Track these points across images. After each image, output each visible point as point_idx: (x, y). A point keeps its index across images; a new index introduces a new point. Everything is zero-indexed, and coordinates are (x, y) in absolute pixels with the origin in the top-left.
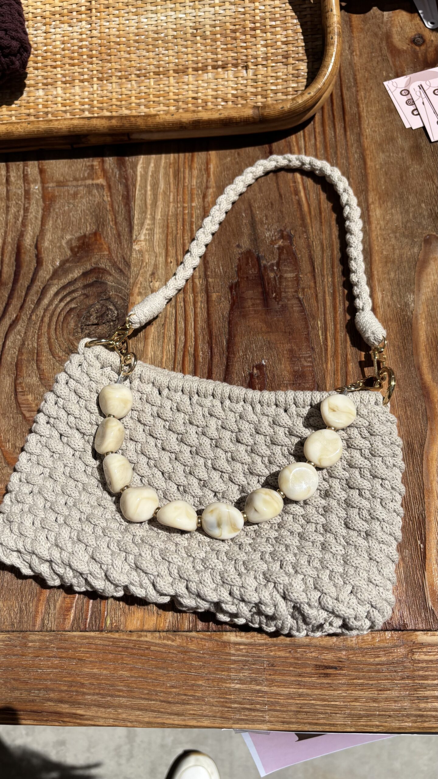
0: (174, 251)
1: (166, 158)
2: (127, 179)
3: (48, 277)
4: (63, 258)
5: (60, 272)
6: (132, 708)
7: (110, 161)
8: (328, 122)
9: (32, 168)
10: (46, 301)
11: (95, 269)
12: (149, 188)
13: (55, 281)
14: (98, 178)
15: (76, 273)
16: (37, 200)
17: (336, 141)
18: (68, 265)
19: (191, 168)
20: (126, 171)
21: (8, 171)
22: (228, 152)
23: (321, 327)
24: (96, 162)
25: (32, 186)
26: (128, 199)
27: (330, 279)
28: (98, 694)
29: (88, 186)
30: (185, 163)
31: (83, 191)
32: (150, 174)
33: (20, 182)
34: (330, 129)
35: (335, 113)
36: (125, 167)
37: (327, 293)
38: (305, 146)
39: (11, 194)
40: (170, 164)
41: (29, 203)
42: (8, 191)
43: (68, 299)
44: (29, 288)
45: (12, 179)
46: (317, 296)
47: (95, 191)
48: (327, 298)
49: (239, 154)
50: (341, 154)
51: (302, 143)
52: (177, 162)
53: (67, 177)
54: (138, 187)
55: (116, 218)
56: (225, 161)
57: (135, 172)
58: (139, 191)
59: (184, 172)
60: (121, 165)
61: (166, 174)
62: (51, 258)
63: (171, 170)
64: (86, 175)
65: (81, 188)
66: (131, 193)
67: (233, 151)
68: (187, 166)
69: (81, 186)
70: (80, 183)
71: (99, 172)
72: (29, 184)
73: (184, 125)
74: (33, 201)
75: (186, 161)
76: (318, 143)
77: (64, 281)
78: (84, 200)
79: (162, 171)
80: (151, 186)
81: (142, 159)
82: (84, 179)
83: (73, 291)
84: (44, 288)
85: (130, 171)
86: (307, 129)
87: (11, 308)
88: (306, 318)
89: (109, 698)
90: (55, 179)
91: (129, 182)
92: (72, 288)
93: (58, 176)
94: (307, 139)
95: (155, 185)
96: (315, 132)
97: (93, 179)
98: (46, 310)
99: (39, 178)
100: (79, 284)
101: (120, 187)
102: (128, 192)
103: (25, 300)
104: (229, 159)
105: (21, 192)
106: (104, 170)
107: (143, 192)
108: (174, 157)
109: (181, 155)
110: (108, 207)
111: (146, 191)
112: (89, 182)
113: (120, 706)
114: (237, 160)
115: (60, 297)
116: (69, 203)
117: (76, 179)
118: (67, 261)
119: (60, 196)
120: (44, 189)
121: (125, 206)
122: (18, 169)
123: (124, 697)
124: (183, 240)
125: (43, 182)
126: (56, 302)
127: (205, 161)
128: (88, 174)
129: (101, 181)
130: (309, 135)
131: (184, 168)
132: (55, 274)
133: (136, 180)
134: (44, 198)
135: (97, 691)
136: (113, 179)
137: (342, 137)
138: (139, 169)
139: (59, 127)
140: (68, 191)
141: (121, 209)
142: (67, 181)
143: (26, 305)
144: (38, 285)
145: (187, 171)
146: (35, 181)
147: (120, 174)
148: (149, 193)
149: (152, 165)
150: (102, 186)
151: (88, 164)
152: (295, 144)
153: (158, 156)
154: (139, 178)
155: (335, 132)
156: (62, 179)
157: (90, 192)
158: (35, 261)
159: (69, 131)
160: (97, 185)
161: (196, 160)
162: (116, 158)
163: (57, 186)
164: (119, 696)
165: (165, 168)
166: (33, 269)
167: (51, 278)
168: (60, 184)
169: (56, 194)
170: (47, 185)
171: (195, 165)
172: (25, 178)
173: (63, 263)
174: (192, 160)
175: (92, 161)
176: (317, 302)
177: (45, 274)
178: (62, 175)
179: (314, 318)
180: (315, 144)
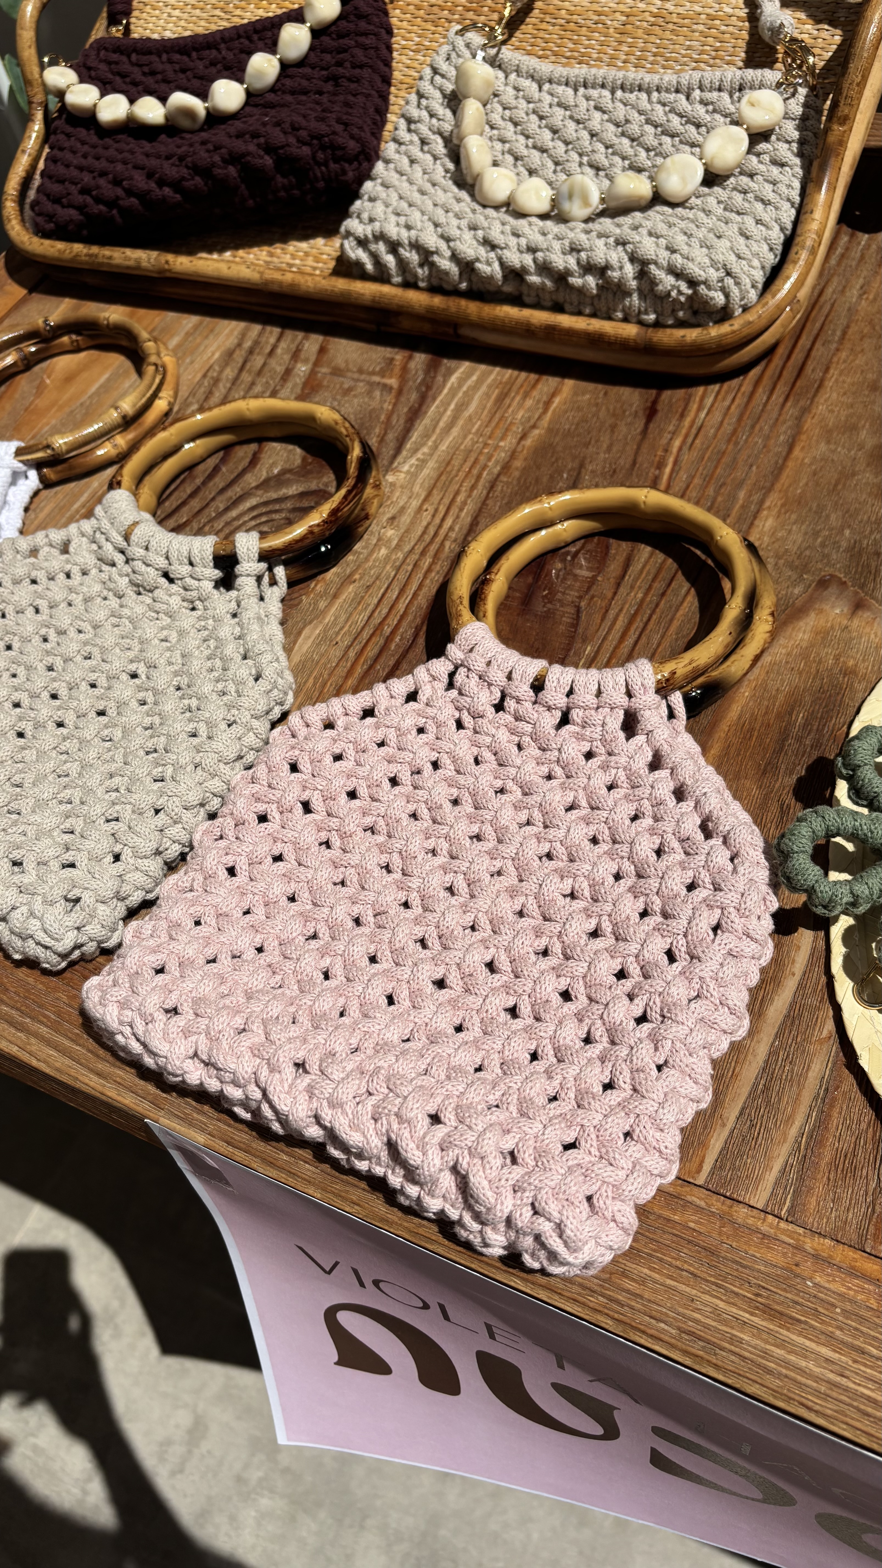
0: (439, 498)
1: (498, 374)
2: (429, 388)
3: (254, 484)
4: (287, 466)
5: (272, 483)
6: (49, 1043)
7: (420, 359)
8: (766, 381)
9: (313, 343)
10: (234, 513)
11: (320, 491)
12: (452, 406)
13: (260, 492)
14: (391, 377)
15: (293, 490)
16: (296, 385)
17: (763, 410)
18: (288, 476)
19: (526, 395)
20: (435, 377)
21: (279, 340)
22: (590, 386)
23: (589, 654)
24: (399, 356)
25: (299, 365)
26: (415, 414)
27: (640, 595)
28: (17, 1009)
29: (371, 384)
30: (522, 386)
31: (361, 387)
32: (465, 388)
33: (287, 357)
34: (764, 392)
35: (785, 373)
36: (436, 372)
37: (624, 611)
38: (712, 405)
39: (266, 369)
40: (501, 383)
41: (282, 386)
42: (264, 364)
43: (264, 519)
44: (222, 491)
45: (279, 351)
46: (607, 611)
47: (377, 393)
48: (621, 618)
49: (606, 394)
50: (761, 429)
51: (709, 401)
52: (511, 383)
53: (351, 366)
54: (437, 402)
55: (385, 434)
56: (580, 398)
57: (445, 382)
58: (437, 407)
59: (514, 398)
60: (432, 368)
61: (487, 395)
62: (271, 461)
63: (497, 391)
64: (377, 369)
65: (361, 384)
66: (424, 408)
67: (600, 386)
68: (522, 391)
69: (363, 381)
70: (363, 377)
71: (397, 370)
72: (296, 362)
73: (533, 328)
74: (289, 385)
75: (526, 384)
76: (733, 407)
77: (273, 495)
78: (356, 401)
79: (484, 388)
80: (456, 405)
81: (466, 365)
82: (373, 373)
83: (276, 511)
84: (240, 497)
85: (440, 378)
86: (726, 385)
87: (185, 509)
88: (573, 637)
89: (28, 1020)
90: (333, 364)
91: (431, 393)
92: (277, 507)
93: (340, 361)
94: (720, 397)
95: (462, 405)
96: (739, 390)
97: (383, 377)
98: (227, 524)
99: (313, 358)
100: (289, 505)
101: (414, 396)
102: (421, 405)
103: (207, 505)
104: (588, 396)
105: (280, 369)
106: (405, 369)
107: (442, 410)
108: (511, 376)
109: (523, 375)
110: (383, 417)
111: (445, 410)
112: (376, 379)
113: (36, 1035)
114: (600, 401)
115: (255, 513)
116: (334, 399)
117: (360, 371)
118: (290, 471)
119: (328, 387)
120: (313, 373)
121: (406, 422)
122: (293, 341)
123: (47, 1026)
124: (461, 486)
125: (316, 364)
126: (246, 518)
127: (552, 391)
128: (381, 369)
129: (393, 382)
130: (727, 393)
131: (517, 393)
132: (265, 484)
133: (441, 392)
134: (305, 384)
135: (19, 1005)
136: (411, 383)
137: (777, 409)
138: (453, 379)
139: (362, 291)
140: (342, 383)
141: (399, 422)
142: (348, 370)
143: (207, 511)
144: (237, 490)
145: (518, 398)
146: (306, 361)
147: (424, 380)
148: (449, 413)
149: (474, 378)
150: (391, 388)
151: (388, 355)
152: (698, 399)
153: (490, 368)
154: (446, 391)
155: (769, 398)
156: (343, 366)
157: (369, 393)
158: (248, 460)
159: (373, 301)
160: (385, 386)
161: (539, 386)
162: (429, 357)
163: (332, 374)
164: (42, 1023)
165: (490, 387)
166: (240, 468)
167: (257, 487)
168: (337, 372)
169: (325, 383)
170: (317, 369)
171: (535, 393)
172: (296, 355)
173: (283, 472)
174: (534, 386)
175: (397, 353)
176: (603, 620)
177: (251, 479)
178: (347, 362)
179: (585, 640)
180: (729, 408)
